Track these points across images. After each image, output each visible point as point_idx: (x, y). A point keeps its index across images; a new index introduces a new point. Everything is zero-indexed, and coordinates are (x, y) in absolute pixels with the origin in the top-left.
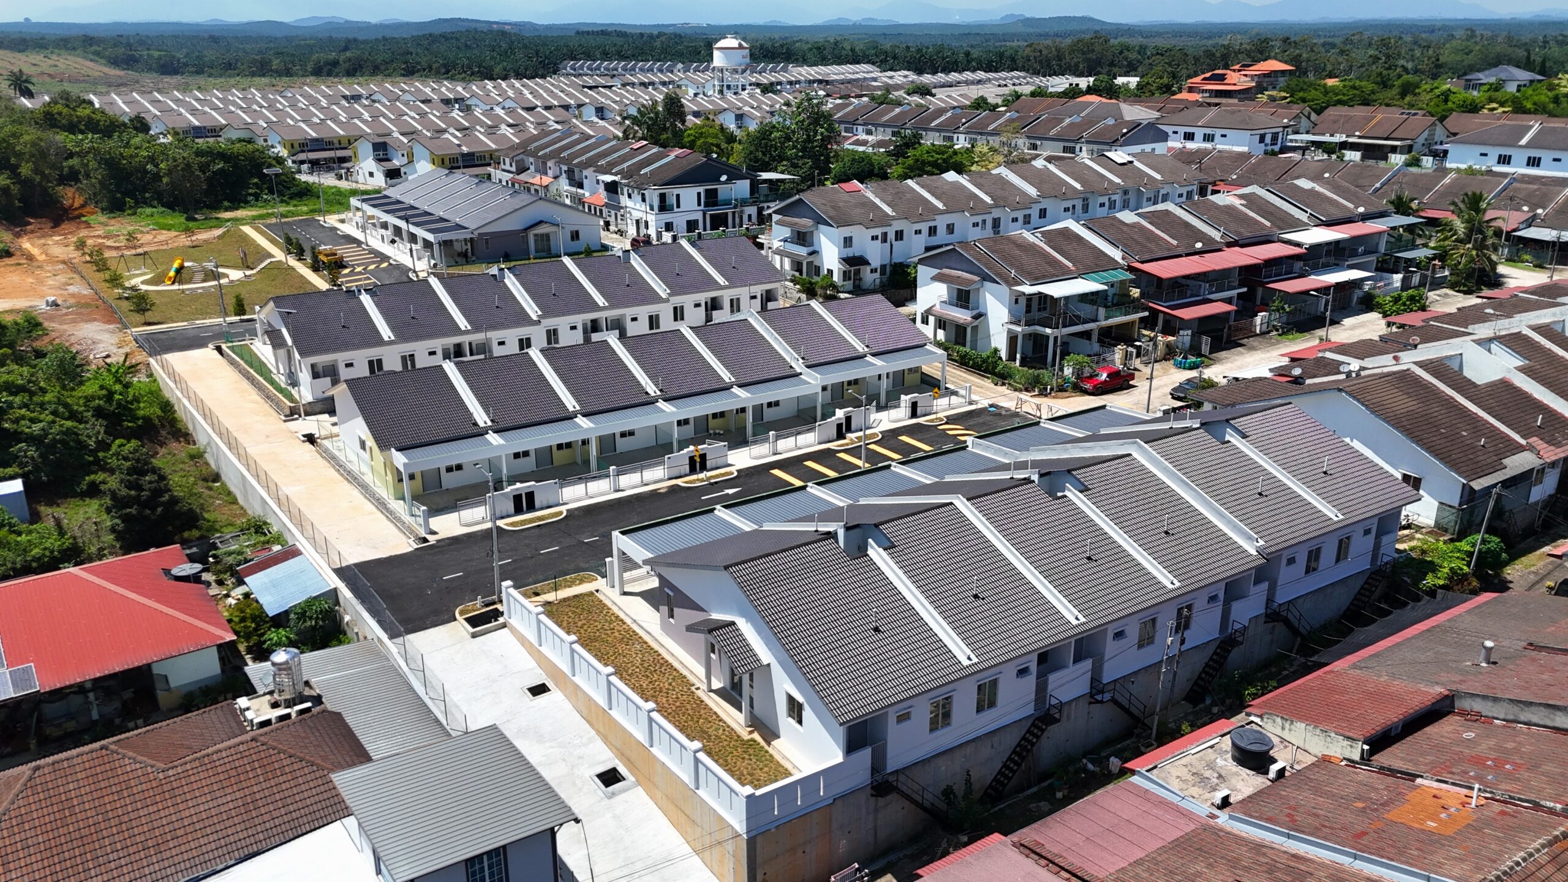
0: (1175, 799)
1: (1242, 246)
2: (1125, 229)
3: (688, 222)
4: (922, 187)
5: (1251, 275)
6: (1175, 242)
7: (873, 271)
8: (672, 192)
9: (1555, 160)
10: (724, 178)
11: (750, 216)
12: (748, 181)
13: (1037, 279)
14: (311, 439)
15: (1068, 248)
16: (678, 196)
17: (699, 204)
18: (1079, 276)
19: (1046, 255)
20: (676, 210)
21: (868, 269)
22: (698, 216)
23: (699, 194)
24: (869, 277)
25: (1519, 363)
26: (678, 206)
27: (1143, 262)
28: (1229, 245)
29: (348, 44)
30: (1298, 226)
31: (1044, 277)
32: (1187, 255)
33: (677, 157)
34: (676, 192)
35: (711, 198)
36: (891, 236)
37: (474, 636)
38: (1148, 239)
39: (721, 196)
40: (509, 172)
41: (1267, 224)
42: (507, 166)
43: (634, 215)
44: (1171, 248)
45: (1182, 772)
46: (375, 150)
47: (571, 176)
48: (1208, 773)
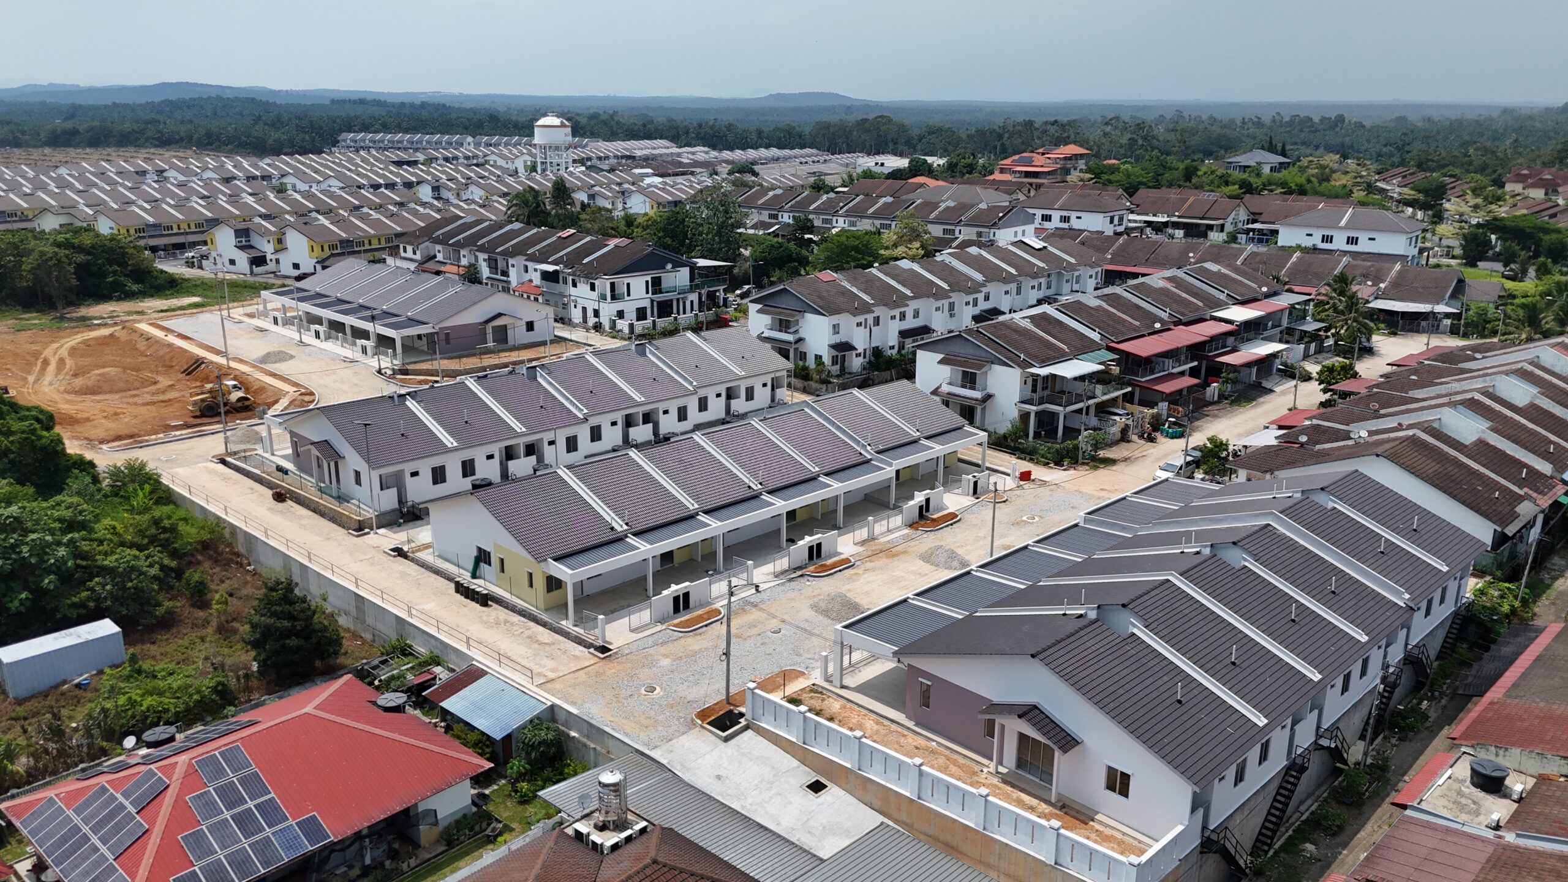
0: (1459, 827)
1: (1188, 324)
2: (1093, 312)
3: (638, 310)
4: (886, 274)
5: (1196, 350)
6: (1137, 323)
7: (858, 355)
8: (622, 281)
9: (1370, 239)
10: (669, 266)
11: (692, 302)
12: (687, 269)
13: (1043, 361)
14: (399, 552)
15: (1054, 331)
16: (628, 285)
17: (647, 292)
18: (1075, 357)
19: (1041, 340)
20: (627, 298)
21: (854, 353)
22: (646, 304)
23: (647, 282)
24: (856, 363)
25: (1488, 424)
26: (629, 295)
27: (1118, 343)
28: (1178, 323)
29: (73, 112)
30: (1221, 305)
31: (1048, 359)
32: (1150, 334)
33: (616, 246)
34: (626, 281)
35: (656, 285)
36: (871, 321)
37: (726, 740)
38: (1114, 321)
39: (665, 285)
40: (411, 260)
41: (1200, 304)
42: (409, 254)
43: (581, 303)
44: (1135, 329)
45: (1444, 802)
46: (236, 237)
47: (493, 264)
48: (1463, 801)
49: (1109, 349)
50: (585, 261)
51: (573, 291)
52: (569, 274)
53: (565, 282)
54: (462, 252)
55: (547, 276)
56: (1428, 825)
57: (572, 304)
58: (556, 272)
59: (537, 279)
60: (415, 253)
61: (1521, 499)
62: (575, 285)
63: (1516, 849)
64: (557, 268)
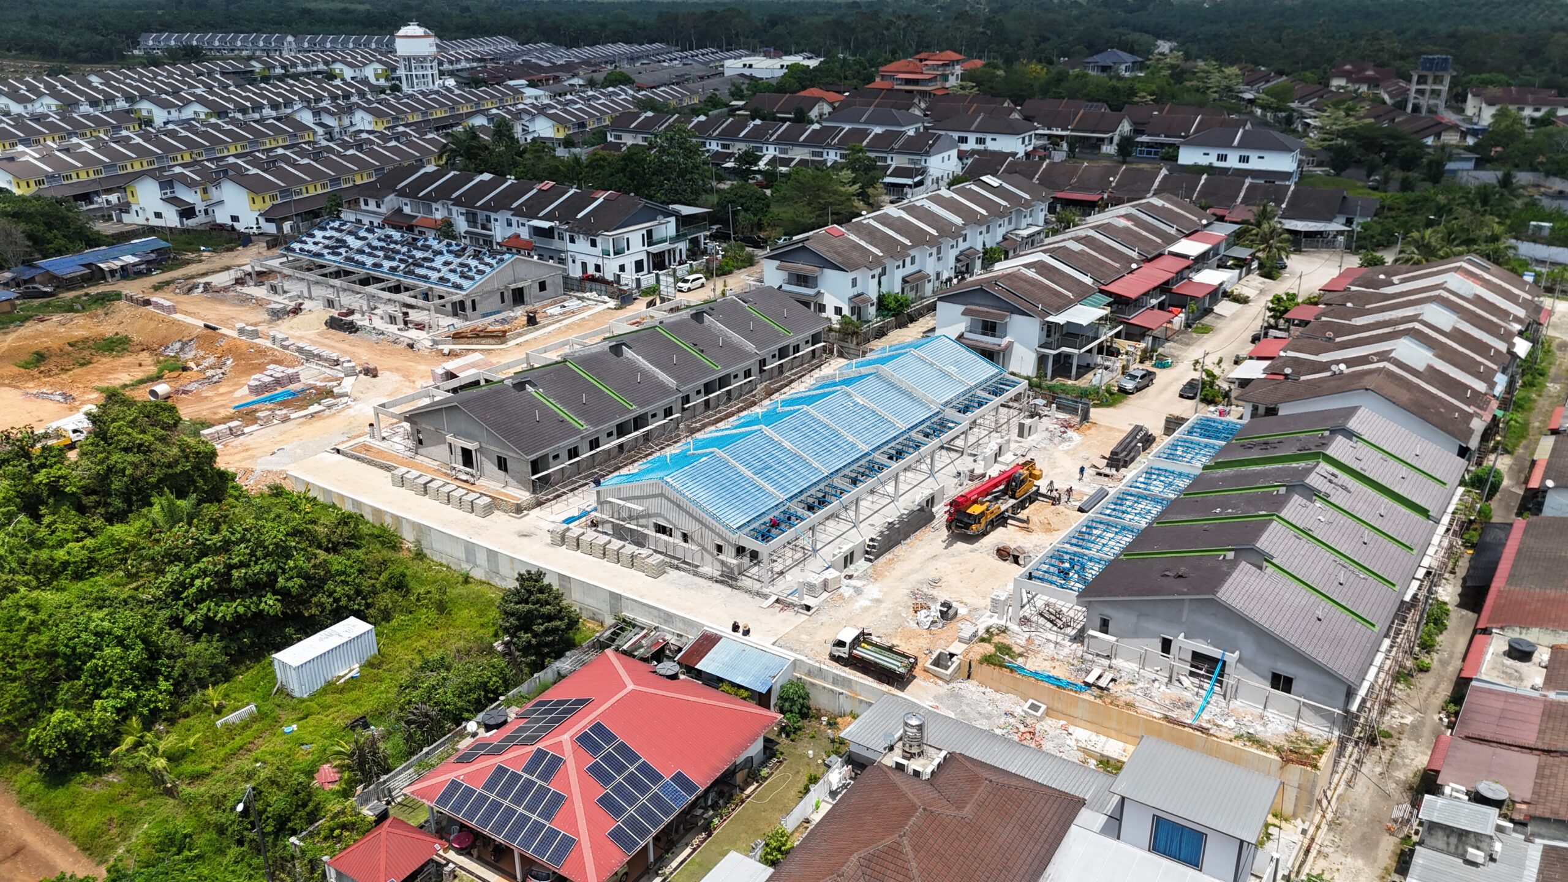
1: (1153, 261)
2: (1081, 258)
3: (636, 263)
4: (879, 223)
6: (1117, 265)
7: (872, 305)
8: (621, 236)
9: (1258, 158)
10: (659, 217)
11: (681, 251)
12: (674, 218)
13: (1056, 310)
16: (627, 239)
17: (643, 245)
18: (1079, 303)
20: (627, 252)
21: (870, 303)
22: (643, 256)
23: (643, 236)
25: (1432, 351)
26: (628, 249)
27: (1107, 285)
28: (1145, 260)
31: (1060, 308)
32: (1128, 274)
33: (605, 199)
34: (625, 235)
36: (879, 272)
38: (1100, 265)
41: (1159, 241)
42: (372, 206)
43: (579, 259)
44: (1117, 271)
45: (1496, 673)
46: (161, 189)
47: (472, 219)
48: (1508, 670)
49: (1102, 291)
50: (580, 216)
51: (571, 247)
52: (566, 230)
53: (561, 238)
54: (434, 206)
55: (538, 231)
56: (1490, 691)
57: (570, 260)
58: (551, 229)
59: (524, 233)
60: (378, 206)
61: (1471, 416)
62: (572, 241)
63: (1559, 703)
64: (552, 224)
